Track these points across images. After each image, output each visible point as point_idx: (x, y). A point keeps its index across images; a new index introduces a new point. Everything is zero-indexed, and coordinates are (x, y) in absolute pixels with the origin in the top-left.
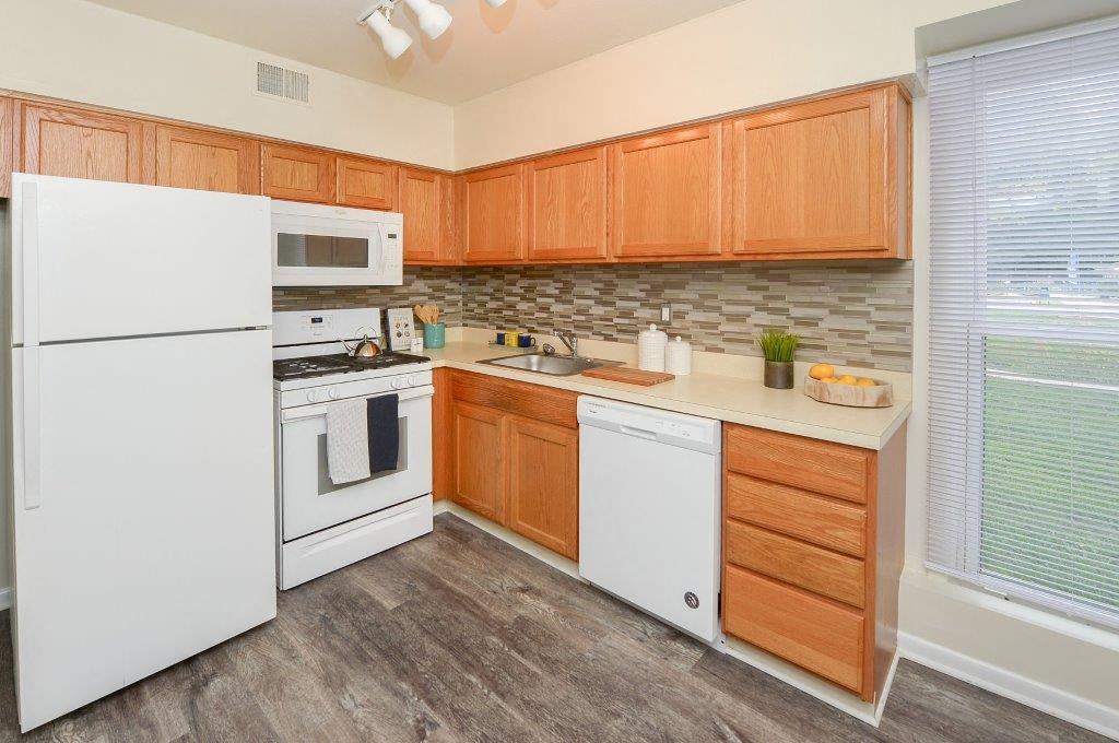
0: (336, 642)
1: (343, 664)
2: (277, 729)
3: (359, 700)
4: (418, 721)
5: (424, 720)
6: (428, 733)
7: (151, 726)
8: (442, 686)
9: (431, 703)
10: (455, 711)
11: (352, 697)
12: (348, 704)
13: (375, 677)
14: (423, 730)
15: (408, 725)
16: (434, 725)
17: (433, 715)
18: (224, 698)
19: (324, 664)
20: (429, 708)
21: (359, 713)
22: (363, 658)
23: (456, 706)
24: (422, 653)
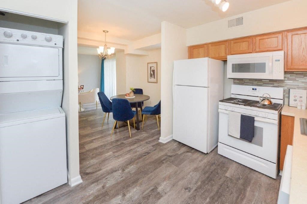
0: (208, 167)
1: (202, 170)
2: (182, 164)
3: (192, 175)
4: (190, 188)
5: (190, 189)
6: (187, 190)
7: (179, 150)
8: (202, 192)
9: (196, 190)
10: (195, 196)
11: (193, 174)
12: (191, 174)
13: (200, 177)
14: (187, 189)
15: (188, 186)
16: (189, 191)
17: (192, 191)
18: (186, 156)
19: (200, 167)
20: (194, 189)
21: (189, 176)
22: (205, 174)
23: (197, 196)
24: (212, 186)
